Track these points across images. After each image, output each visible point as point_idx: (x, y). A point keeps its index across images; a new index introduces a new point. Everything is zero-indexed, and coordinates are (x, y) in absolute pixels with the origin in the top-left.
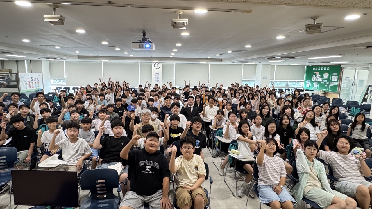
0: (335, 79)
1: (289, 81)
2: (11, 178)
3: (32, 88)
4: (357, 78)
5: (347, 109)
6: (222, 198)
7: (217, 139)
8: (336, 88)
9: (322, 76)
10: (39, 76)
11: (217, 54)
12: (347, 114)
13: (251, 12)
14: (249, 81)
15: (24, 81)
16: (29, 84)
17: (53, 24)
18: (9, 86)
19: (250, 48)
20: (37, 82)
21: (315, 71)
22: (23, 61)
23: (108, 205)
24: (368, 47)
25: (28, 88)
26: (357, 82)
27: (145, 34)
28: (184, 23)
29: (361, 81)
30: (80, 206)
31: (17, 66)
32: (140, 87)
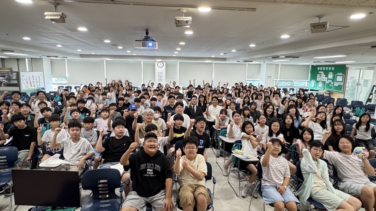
0: (340, 79)
1: (293, 80)
2: (12, 178)
3: (33, 87)
4: (362, 78)
5: (352, 109)
6: (226, 199)
8: (341, 88)
9: (327, 76)
10: (41, 74)
11: (221, 53)
12: (352, 114)
13: (255, 11)
14: (253, 80)
15: (25, 79)
16: (30, 83)
17: (54, 21)
18: (9, 85)
19: (254, 47)
20: (38, 80)
21: (320, 70)
22: (24, 59)
23: (110, 205)
24: (373, 47)
25: (30, 87)
26: (362, 82)
27: (148, 32)
28: (187, 22)
29: (366, 81)
30: (82, 206)
31: (18, 65)
32: (143, 86)
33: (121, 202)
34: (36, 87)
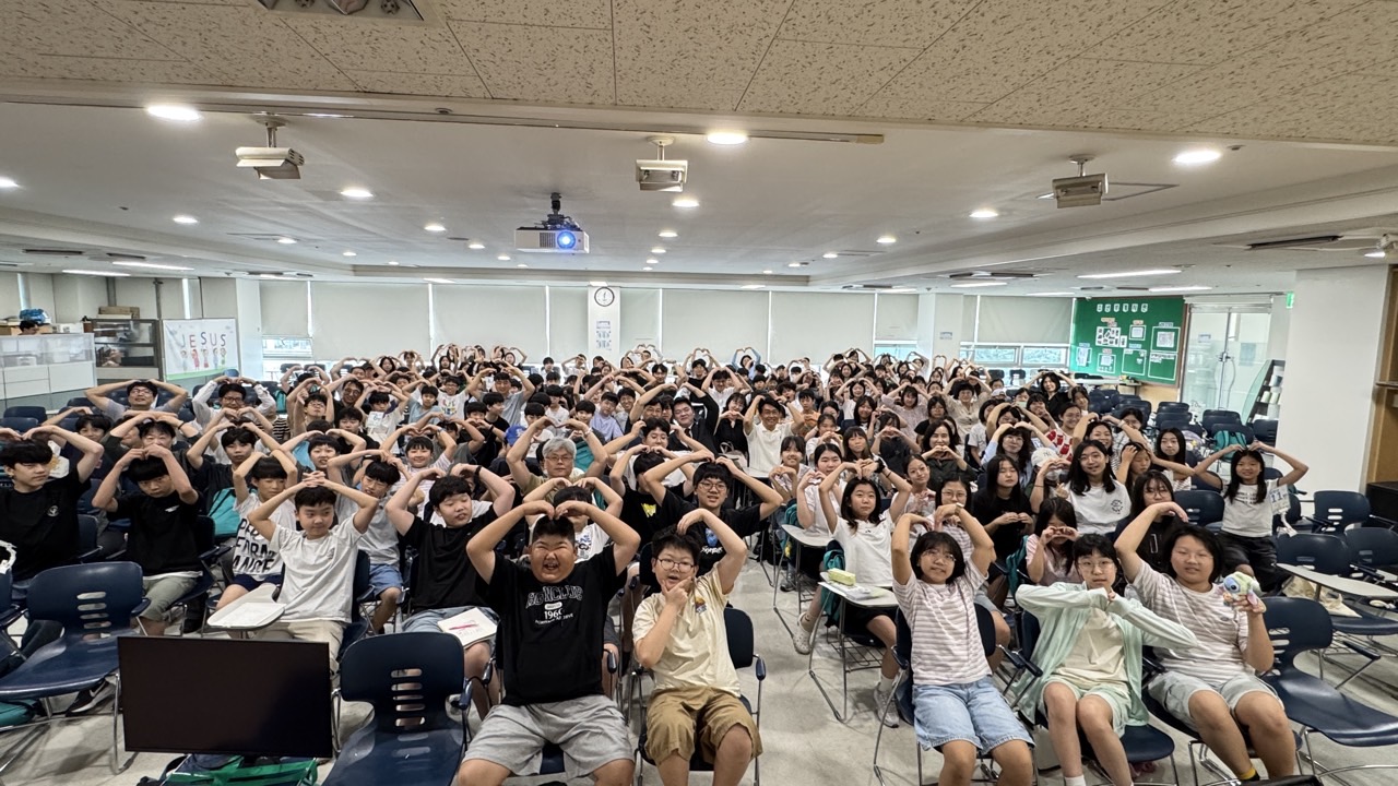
0: (1166, 339)
1: (1022, 345)
2: (118, 665)
3: (202, 368)
4: (1236, 338)
5: (1204, 436)
6: (801, 727)
7: (787, 533)
8: (1171, 370)
9: (1126, 332)
10: (228, 328)
11: (791, 262)
12: (1205, 452)
13: (882, 141)
14: (895, 345)
15: (178, 344)
16: (193, 355)
17: (265, 174)
18: (127, 361)
19: (893, 245)
20: (219, 347)
21: (1104, 314)
22: (178, 280)
23: (427, 749)
24: (1254, 246)
25: (192, 368)
26: (1235, 350)
27: (559, 202)
28: (674, 175)
29: (1249, 348)
30: (337, 755)
31: (158, 298)
32: (547, 366)
33: (465, 742)
34: (212, 367)
